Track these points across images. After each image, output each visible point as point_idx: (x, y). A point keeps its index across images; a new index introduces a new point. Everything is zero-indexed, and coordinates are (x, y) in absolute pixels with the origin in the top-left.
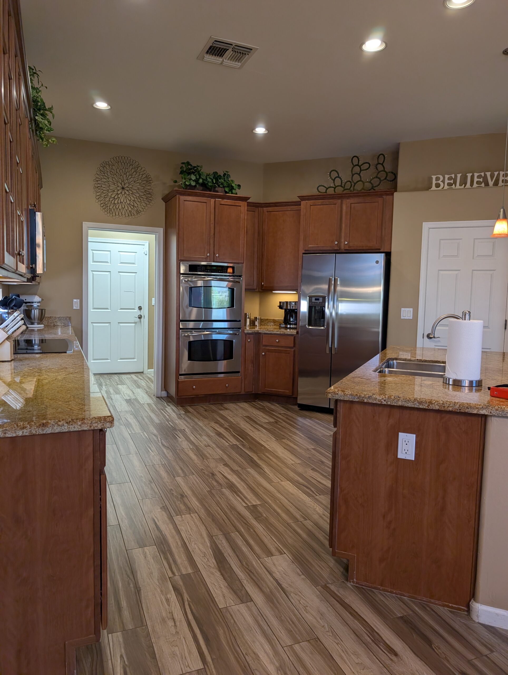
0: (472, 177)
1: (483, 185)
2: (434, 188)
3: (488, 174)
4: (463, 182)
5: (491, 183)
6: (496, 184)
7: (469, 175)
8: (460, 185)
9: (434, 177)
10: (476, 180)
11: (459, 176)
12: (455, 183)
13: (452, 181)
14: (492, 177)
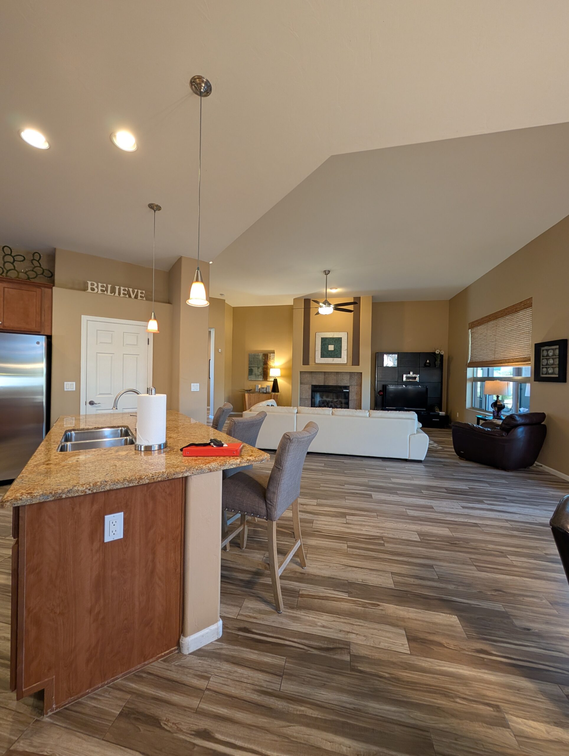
0: (119, 289)
1: (127, 296)
2: (89, 290)
3: (131, 290)
4: (113, 291)
5: (133, 296)
6: (136, 297)
7: (117, 287)
8: (111, 293)
9: (89, 283)
10: (122, 292)
11: (109, 286)
12: (107, 290)
13: (104, 289)
14: (133, 292)
